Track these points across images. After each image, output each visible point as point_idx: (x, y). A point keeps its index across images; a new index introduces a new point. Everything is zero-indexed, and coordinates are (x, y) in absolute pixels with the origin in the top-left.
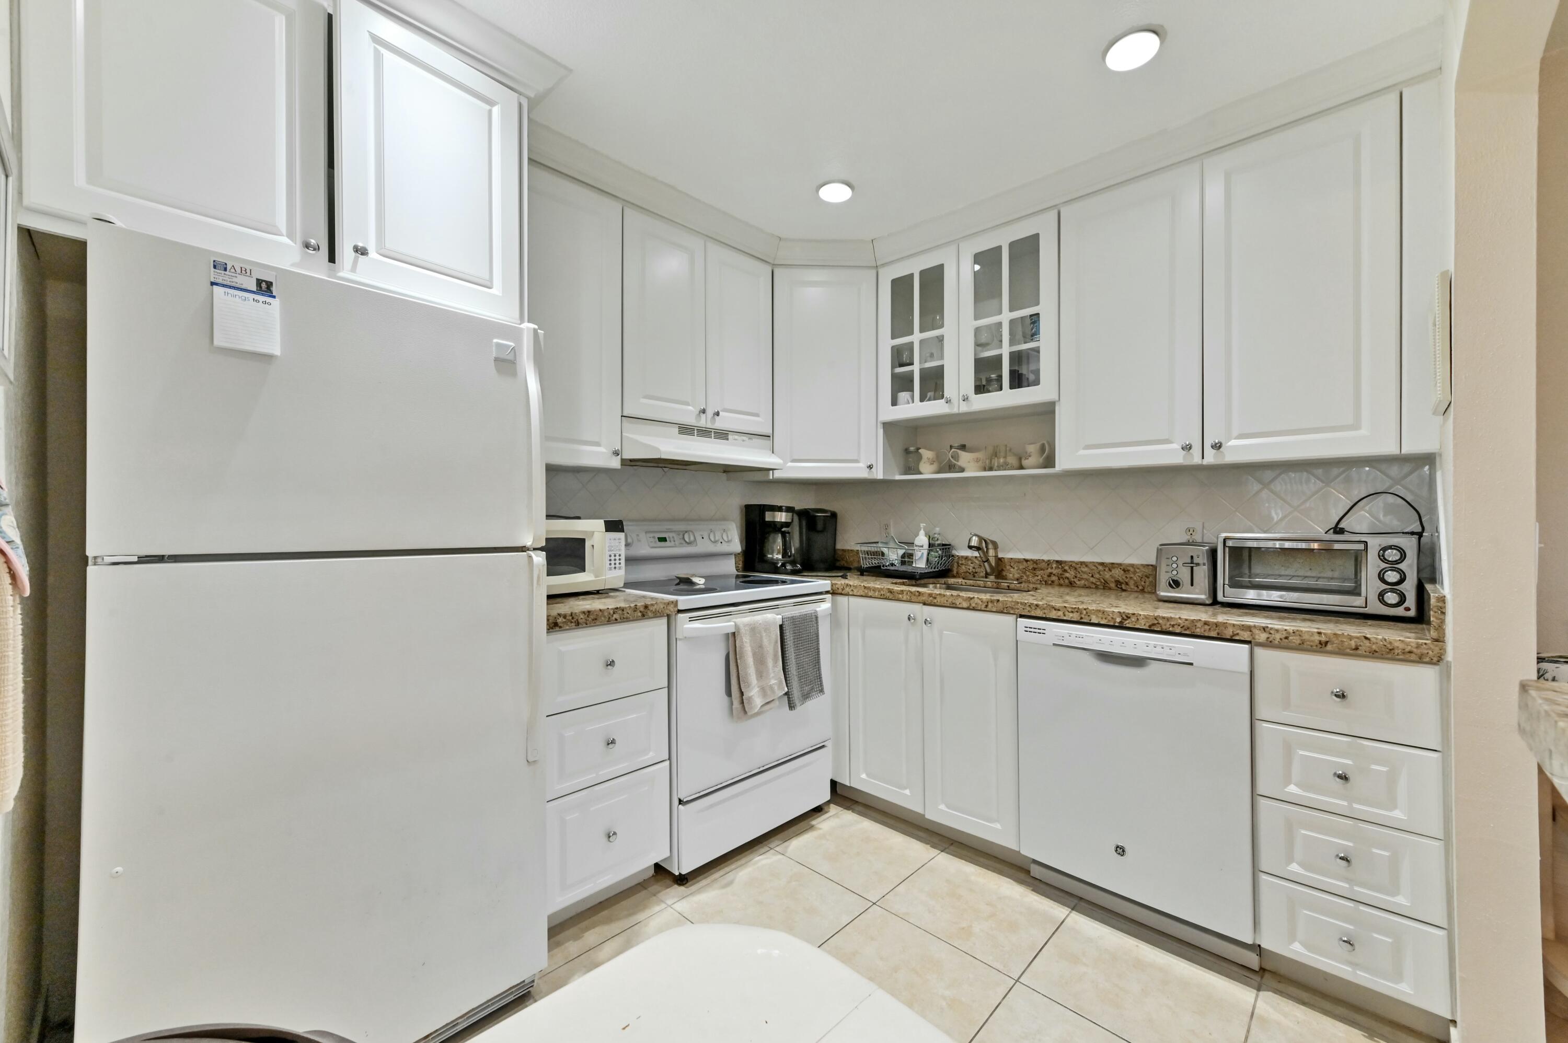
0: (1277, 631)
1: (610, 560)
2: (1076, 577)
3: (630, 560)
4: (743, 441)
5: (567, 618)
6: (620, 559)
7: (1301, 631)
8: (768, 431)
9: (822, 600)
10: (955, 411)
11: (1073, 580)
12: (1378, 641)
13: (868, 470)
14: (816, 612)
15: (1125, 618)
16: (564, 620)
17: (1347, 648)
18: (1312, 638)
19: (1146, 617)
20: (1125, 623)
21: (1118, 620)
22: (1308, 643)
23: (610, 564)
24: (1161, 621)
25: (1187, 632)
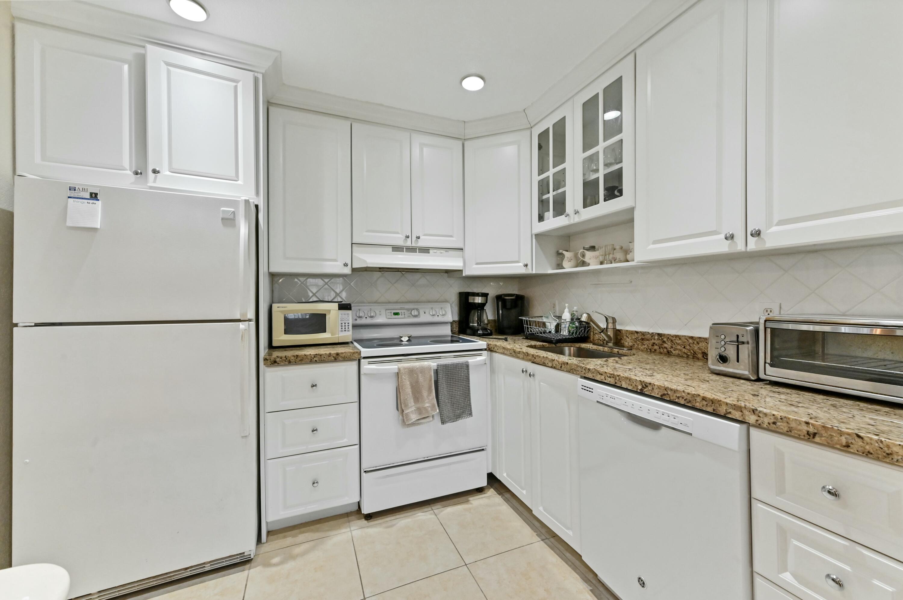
0: (766, 415)
1: (342, 326)
2: (672, 347)
3: (355, 326)
4: (441, 253)
5: (283, 359)
6: (348, 326)
7: (789, 419)
8: (460, 246)
9: (480, 355)
10: (572, 222)
11: (670, 349)
12: (872, 442)
13: (525, 268)
14: (467, 362)
15: (644, 386)
16: (281, 360)
17: (836, 444)
18: (799, 427)
19: (659, 387)
20: (644, 391)
21: (640, 387)
22: (796, 432)
23: (342, 328)
24: (669, 393)
25: (689, 405)
